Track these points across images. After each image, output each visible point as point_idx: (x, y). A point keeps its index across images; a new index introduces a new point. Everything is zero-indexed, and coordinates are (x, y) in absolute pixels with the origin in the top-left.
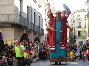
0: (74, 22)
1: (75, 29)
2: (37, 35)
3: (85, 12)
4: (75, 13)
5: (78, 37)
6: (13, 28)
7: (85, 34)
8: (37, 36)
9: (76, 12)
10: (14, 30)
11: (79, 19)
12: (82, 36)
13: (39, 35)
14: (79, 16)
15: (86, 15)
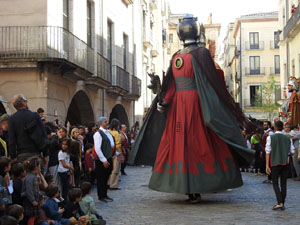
0: (238, 54)
1: (239, 80)
2: (120, 98)
3: (277, 20)
4: (239, 23)
5: (252, 105)
6: (43, 72)
7: (273, 96)
8: (118, 102)
9: (245, 21)
10: (48, 81)
11: (255, 47)
12: (264, 102)
13: (123, 100)
14: (254, 34)
15: (280, 32)
